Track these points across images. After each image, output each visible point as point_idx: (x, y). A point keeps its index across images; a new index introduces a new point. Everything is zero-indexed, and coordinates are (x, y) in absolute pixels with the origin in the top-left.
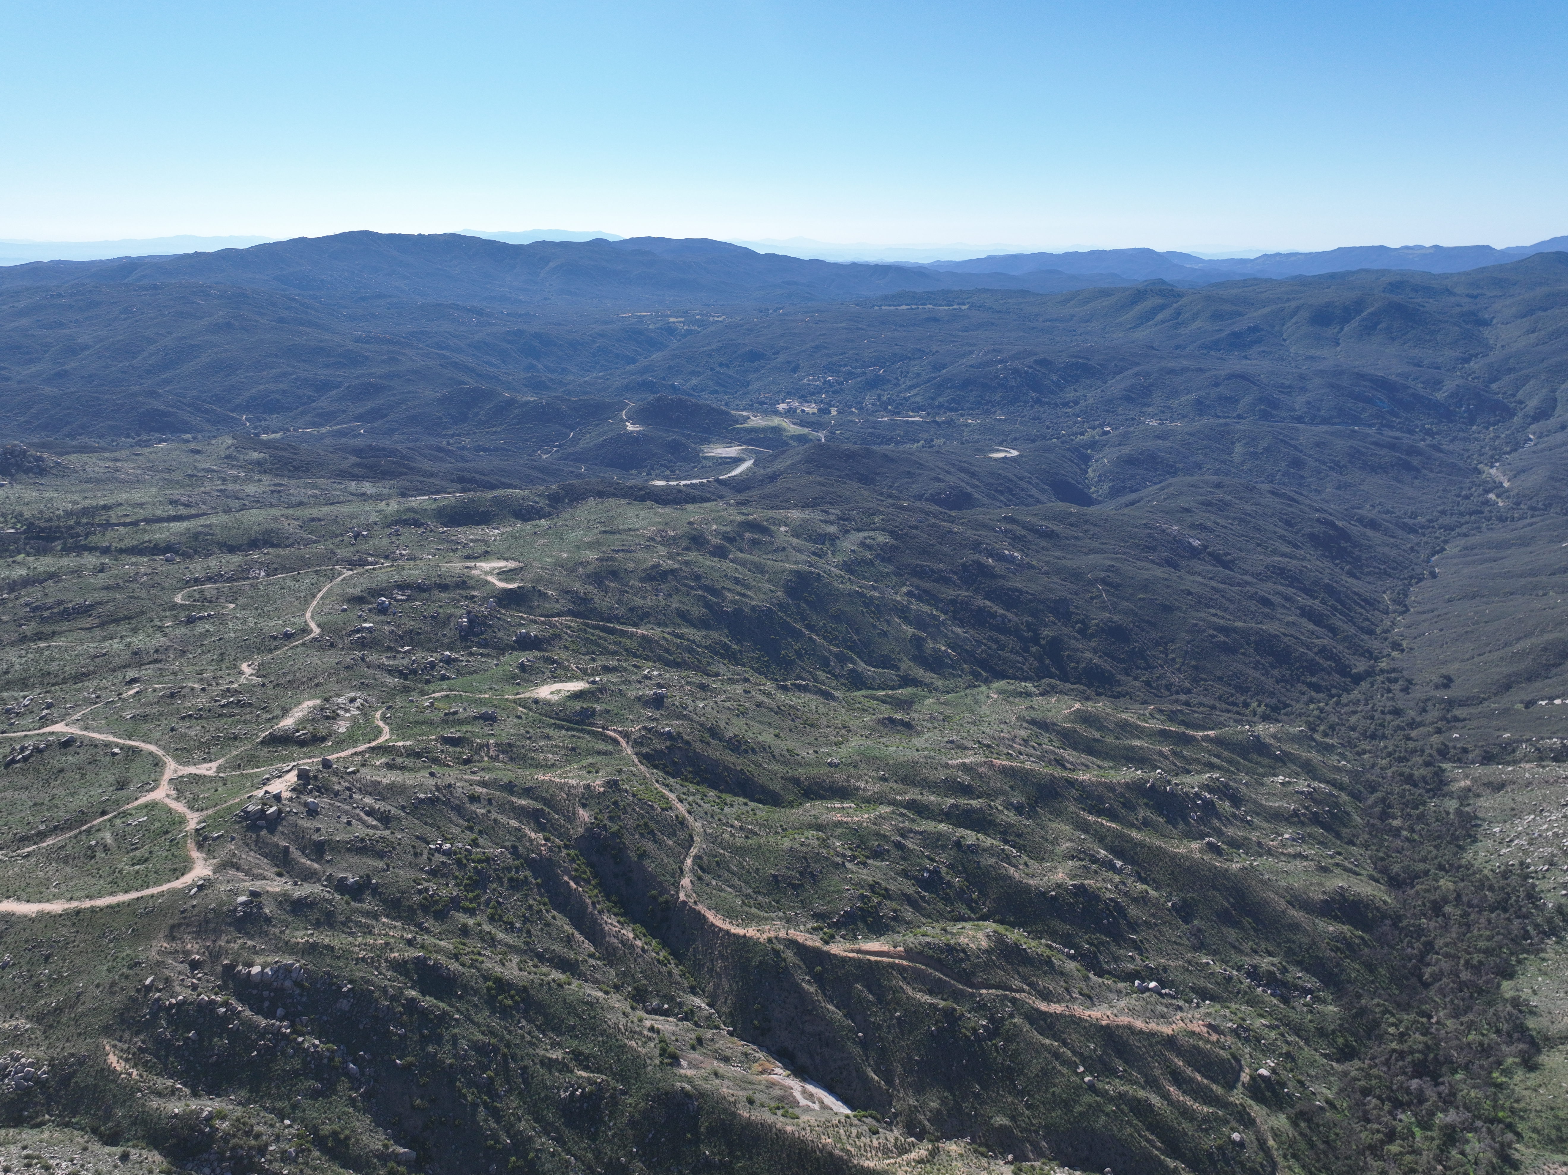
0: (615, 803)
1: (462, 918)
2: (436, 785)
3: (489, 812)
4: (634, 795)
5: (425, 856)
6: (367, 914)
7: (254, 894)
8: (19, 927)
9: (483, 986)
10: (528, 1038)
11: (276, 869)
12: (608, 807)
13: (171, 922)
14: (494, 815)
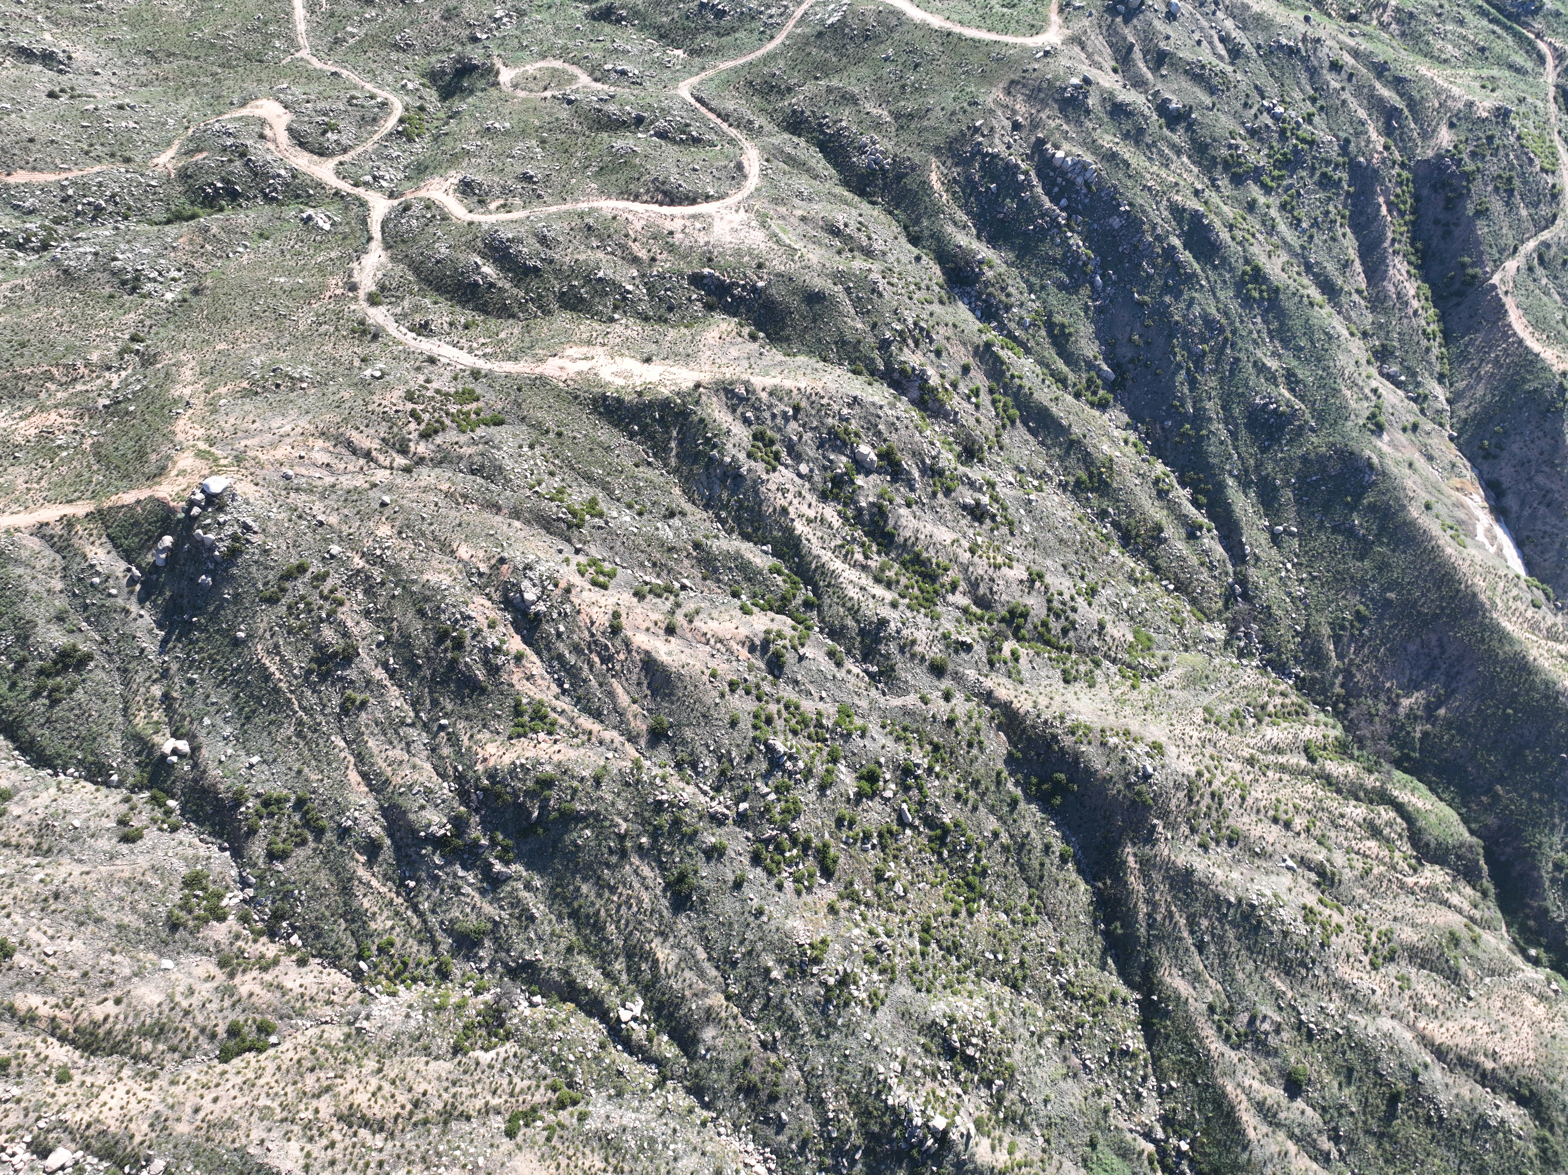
0: (1490, 139)
1: (1255, 191)
2: (1305, 35)
3: (1343, 89)
4: (1519, 138)
5: (1253, 111)
6: (1173, 146)
7: (1087, 81)
8: (906, 28)
9: (1241, 267)
10: (1255, 336)
11: (1114, 63)
12: (1479, 139)
13: (1012, 76)
14: (1346, 95)
